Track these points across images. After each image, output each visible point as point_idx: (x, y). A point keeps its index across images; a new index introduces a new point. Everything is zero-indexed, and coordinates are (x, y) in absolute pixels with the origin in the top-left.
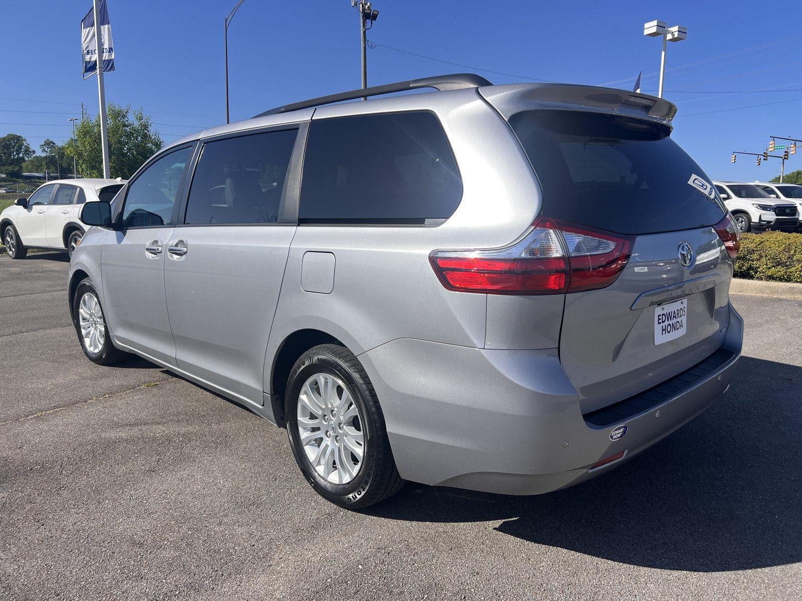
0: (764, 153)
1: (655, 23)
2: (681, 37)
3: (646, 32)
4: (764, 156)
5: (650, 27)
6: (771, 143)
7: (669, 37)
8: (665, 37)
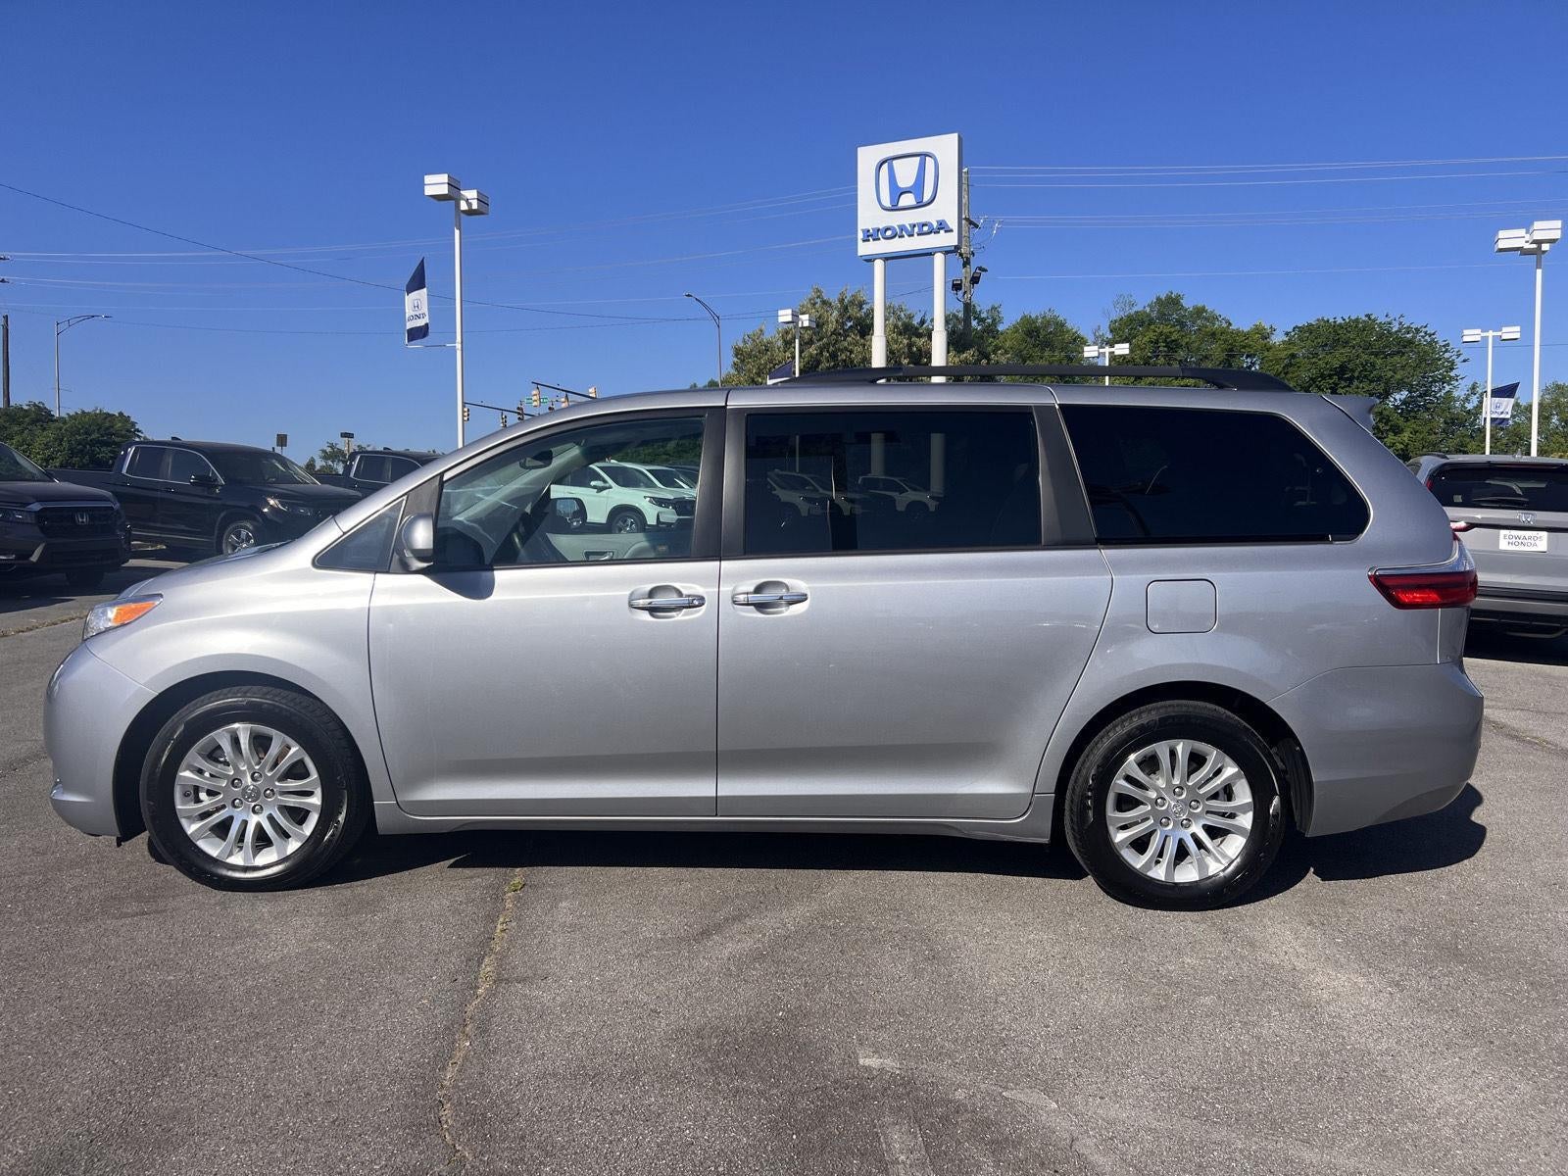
0: (518, 408)
1: (444, 178)
2: (482, 210)
3: (429, 191)
4: (519, 413)
5: (436, 184)
6: (534, 392)
7: (464, 206)
8: (458, 205)
